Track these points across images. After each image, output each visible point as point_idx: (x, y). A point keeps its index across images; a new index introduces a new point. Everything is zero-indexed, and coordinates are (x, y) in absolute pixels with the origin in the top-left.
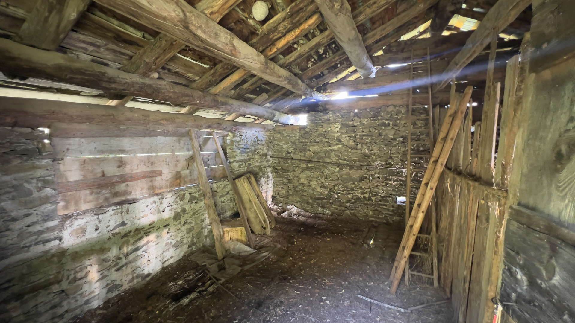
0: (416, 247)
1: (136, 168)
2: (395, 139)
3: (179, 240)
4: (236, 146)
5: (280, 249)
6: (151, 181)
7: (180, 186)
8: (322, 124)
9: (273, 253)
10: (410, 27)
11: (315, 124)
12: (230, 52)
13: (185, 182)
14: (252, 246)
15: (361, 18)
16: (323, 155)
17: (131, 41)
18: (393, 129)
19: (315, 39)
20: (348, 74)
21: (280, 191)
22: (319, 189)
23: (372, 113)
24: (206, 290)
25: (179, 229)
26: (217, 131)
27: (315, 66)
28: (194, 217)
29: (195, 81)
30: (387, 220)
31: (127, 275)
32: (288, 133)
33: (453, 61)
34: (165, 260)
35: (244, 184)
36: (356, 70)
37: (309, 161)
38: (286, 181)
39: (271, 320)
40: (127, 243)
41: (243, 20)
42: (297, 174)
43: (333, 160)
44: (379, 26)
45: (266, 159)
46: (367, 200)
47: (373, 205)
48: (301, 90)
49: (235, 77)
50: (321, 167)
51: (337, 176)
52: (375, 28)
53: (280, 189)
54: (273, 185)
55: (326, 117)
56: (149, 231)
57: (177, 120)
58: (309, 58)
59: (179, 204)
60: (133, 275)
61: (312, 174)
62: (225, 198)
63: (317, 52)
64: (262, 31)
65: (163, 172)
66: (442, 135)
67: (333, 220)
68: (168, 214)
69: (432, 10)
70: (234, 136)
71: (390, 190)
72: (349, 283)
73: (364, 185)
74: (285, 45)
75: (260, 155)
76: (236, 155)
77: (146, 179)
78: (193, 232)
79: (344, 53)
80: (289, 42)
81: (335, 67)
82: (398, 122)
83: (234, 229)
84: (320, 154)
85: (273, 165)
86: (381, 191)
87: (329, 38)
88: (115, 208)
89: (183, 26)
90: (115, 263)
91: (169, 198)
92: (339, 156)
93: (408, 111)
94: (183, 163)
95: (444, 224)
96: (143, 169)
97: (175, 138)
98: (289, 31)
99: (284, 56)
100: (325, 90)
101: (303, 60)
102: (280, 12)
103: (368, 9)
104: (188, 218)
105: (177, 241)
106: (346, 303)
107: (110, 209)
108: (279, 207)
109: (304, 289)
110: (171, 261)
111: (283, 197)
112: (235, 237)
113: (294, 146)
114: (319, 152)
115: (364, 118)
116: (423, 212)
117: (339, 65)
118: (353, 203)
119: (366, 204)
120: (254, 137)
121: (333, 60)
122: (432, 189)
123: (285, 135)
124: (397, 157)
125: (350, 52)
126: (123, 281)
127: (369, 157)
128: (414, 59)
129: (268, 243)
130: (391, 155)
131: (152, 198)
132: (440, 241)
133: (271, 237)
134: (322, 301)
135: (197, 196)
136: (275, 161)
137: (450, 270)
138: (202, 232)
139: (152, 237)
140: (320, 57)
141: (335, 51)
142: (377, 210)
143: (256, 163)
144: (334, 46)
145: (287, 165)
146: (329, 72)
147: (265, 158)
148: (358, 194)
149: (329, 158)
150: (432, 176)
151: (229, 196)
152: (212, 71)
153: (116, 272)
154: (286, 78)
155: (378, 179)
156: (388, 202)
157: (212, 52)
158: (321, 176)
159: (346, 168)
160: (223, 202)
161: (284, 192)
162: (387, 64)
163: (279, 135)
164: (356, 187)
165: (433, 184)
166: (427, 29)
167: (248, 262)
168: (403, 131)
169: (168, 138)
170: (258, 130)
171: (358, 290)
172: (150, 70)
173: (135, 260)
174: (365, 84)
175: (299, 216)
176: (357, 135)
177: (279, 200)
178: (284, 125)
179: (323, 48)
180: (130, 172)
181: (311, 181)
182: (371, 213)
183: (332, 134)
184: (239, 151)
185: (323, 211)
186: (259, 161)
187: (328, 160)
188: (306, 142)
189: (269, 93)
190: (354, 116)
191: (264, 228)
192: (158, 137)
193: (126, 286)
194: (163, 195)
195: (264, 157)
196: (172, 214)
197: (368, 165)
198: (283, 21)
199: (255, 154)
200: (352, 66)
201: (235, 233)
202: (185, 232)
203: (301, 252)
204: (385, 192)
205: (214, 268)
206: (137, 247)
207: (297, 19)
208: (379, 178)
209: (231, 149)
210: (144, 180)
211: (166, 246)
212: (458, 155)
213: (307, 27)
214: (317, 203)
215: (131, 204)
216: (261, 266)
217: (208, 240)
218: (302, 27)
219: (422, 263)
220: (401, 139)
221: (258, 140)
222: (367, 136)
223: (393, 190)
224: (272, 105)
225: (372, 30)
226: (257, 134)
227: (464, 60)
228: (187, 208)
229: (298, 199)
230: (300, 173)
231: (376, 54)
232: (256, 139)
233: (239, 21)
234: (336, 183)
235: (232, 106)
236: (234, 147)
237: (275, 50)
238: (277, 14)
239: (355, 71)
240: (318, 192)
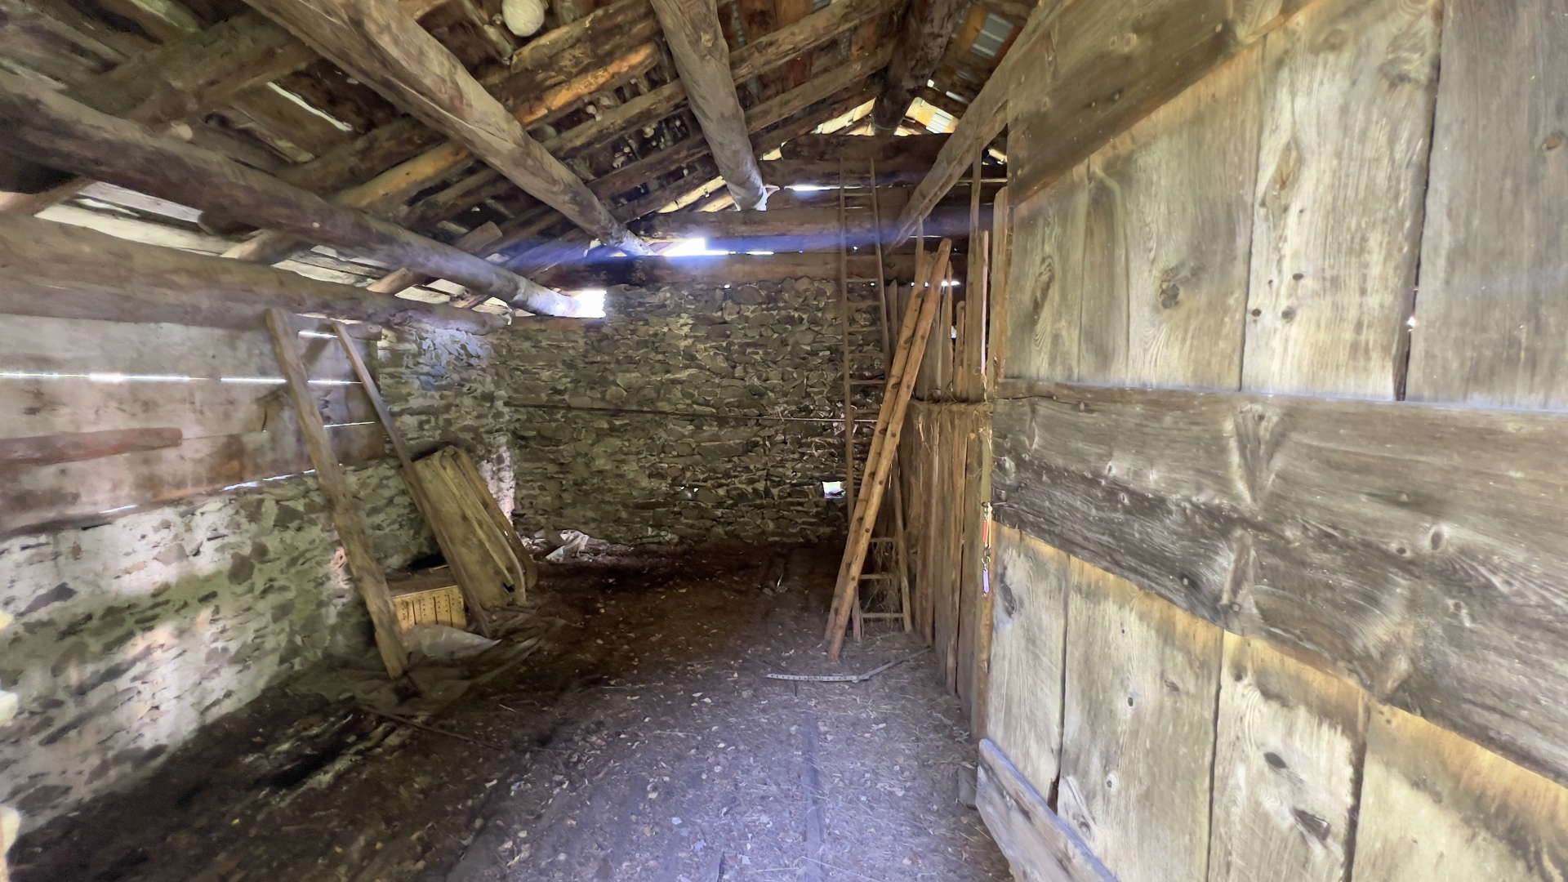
0: (868, 567)
1: (92, 417)
2: (814, 353)
3: (249, 641)
4: (407, 367)
5: (565, 627)
6: (146, 462)
7: (242, 480)
8: (646, 316)
9: (549, 640)
10: (836, 106)
11: (629, 315)
12: (447, 101)
13: (258, 470)
14: (487, 633)
15: (743, 70)
16: (654, 395)
17: (125, 19)
18: (809, 332)
19: (637, 99)
20: (703, 197)
21: (535, 497)
22: (645, 483)
23: (763, 293)
24: (378, 745)
25: (249, 609)
26: (348, 322)
27: (632, 165)
28: (293, 570)
29: (296, 164)
30: (805, 537)
31: (85, 755)
32: (554, 340)
33: (917, 190)
34: (208, 702)
35: (442, 471)
36: (725, 186)
37: (617, 412)
38: (552, 469)
39: (584, 759)
40: (80, 654)
41: (474, 25)
42: (582, 447)
43: (679, 406)
44: (777, 94)
45: (494, 411)
46: (761, 498)
47: (774, 506)
48: (598, 222)
49: (425, 168)
50: (648, 425)
51: (689, 445)
52: (768, 98)
53: (536, 492)
54: (513, 484)
55: (655, 299)
56: (150, 613)
57: (226, 278)
58: (616, 148)
59: (247, 531)
60: (105, 754)
61: (627, 444)
62: (382, 516)
63: (641, 132)
64: (520, 60)
65: (186, 434)
66: (906, 333)
67: (685, 553)
68: (209, 562)
69: (876, 80)
70: (401, 339)
71: (809, 470)
72: (745, 660)
73: (754, 462)
74: (569, 104)
75: (475, 398)
76: (410, 394)
77: (126, 455)
78: (293, 617)
79: (704, 142)
80: (579, 98)
81: (677, 175)
82: (820, 314)
83: (425, 593)
84: (645, 392)
85: (512, 427)
86: (791, 473)
87: (672, 103)
88: (32, 541)
89: (350, 18)
90: (37, 719)
91: (213, 514)
92: (693, 395)
93: (838, 292)
94: (247, 410)
95: (916, 509)
96: (115, 422)
97: (219, 332)
98: (585, 70)
99: (559, 132)
100: (650, 232)
101: (604, 149)
102: (565, 24)
103: (757, 54)
104: (273, 575)
105: (244, 645)
106: (745, 694)
107: (16, 543)
108: (537, 541)
109: (648, 690)
110: (228, 707)
111: (545, 512)
112: (428, 614)
113: (572, 374)
114: (642, 388)
115: (748, 302)
116: (881, 483)
117: (685, 172)
118: (731, 507)
119: (761, 507)
120: (457, 346)
121: (676, 157)
122: (894, 435)
123: (544, 343)
124: (821, 393)
125: (721, 144)
126: (70, 774)
127: (761, 395)
128: (845, 178)
129: (527, 621)
130: (809, 389)
131: (159, 511)
132: (911, 544)
133: (533, 608)
134: (693, 700)
135: (301, 508)
136: (517, 416)
137: (930, 590)
138: (320, 615)
139: (162, 634)
140: (645, 146)
141: (680, 135)
142: (783, 517)
143: (466, 416)
144: (678, 123)
145: (554, 425)
146: (662, 186)
147: (491, 407)
148: (740, 484)
149: (669, 401)
150: (892, 411)
151: (393, 512)
152: (360, 144)
153: (43, 750)
154: (568, 188)
155: (782, 446)
156: (806, 495)
157: (400, 93)
158: (650, 450)
159: (711, 425)
160: (379, 527)
161: (549, 498)
162: (792, 183)
163: (527, 345)
164: (735, 468)
165: (896, 427)
166: (867, 116)
167: (484, 668)
168: (830, 336)
169: (195, 332)
170: (464, 326)
171: (765, 668)
172: (179, 114)
173: (108, 707)
174: (745, 223)
175: (596, 555)
176: (734, 344)
177: (534, 522)
178: (540, 316)
179: (654, 125)
180: (71, 429)
181: (623, 462)
182: (771, 525)
183: (673, 342)
184: (417, 383)
185: (658, 535)
186: (475, 413)
187: (664, 406)
188: (605, 363)
189: (507, 225)
190: (725, 299)
191: (511, 589)
192: (164, 325)
193: (82, 792)
194: (190, 503)
195: (488, 405)
196: (226, 562)
197: (760, 415)
198: (572, 46)
199: (462, 394)
200: (718, 174)
201: (428, 607)
202: (269, 617)
203: (621, 626)
204: (799, 474)
205: (383, 698)
206: (113, 664)
207: (607, 47)
208: (785, 442)
209: (392, 376)
210: (122, 458)
211: (209, 658)
212: (933, 369)
213: (625, 69)
214: (641, 517)
215: (85, 529)
216: (523, 669)
217: (340, 638)
218: (613, 68)
219: (882, 596)
220: (828, 353)
221: (470, 356)
222: (755, 345)
223: (816, 467)
224: (506, 258)
225: (761, 102)
226: (462, 337)
227: (937, 189)
228: (272, 543)
229: (590, 514)
230: (592, 445)
231: (766, 157)
232: (462, 352)
233: (462, 26)
234: (688, 463)
235: (408, 248)
236: (403, 370)
237: (543, 112)
238: (558, 26)
239: (721, 191)
240: (643, 489)
